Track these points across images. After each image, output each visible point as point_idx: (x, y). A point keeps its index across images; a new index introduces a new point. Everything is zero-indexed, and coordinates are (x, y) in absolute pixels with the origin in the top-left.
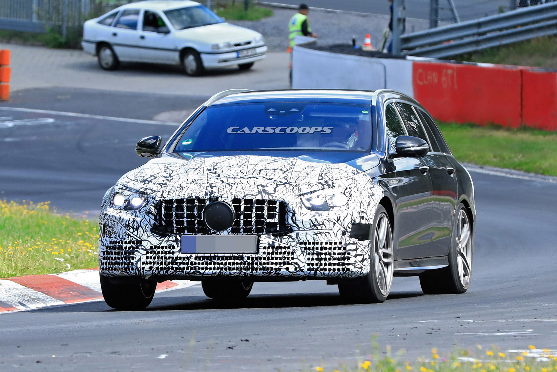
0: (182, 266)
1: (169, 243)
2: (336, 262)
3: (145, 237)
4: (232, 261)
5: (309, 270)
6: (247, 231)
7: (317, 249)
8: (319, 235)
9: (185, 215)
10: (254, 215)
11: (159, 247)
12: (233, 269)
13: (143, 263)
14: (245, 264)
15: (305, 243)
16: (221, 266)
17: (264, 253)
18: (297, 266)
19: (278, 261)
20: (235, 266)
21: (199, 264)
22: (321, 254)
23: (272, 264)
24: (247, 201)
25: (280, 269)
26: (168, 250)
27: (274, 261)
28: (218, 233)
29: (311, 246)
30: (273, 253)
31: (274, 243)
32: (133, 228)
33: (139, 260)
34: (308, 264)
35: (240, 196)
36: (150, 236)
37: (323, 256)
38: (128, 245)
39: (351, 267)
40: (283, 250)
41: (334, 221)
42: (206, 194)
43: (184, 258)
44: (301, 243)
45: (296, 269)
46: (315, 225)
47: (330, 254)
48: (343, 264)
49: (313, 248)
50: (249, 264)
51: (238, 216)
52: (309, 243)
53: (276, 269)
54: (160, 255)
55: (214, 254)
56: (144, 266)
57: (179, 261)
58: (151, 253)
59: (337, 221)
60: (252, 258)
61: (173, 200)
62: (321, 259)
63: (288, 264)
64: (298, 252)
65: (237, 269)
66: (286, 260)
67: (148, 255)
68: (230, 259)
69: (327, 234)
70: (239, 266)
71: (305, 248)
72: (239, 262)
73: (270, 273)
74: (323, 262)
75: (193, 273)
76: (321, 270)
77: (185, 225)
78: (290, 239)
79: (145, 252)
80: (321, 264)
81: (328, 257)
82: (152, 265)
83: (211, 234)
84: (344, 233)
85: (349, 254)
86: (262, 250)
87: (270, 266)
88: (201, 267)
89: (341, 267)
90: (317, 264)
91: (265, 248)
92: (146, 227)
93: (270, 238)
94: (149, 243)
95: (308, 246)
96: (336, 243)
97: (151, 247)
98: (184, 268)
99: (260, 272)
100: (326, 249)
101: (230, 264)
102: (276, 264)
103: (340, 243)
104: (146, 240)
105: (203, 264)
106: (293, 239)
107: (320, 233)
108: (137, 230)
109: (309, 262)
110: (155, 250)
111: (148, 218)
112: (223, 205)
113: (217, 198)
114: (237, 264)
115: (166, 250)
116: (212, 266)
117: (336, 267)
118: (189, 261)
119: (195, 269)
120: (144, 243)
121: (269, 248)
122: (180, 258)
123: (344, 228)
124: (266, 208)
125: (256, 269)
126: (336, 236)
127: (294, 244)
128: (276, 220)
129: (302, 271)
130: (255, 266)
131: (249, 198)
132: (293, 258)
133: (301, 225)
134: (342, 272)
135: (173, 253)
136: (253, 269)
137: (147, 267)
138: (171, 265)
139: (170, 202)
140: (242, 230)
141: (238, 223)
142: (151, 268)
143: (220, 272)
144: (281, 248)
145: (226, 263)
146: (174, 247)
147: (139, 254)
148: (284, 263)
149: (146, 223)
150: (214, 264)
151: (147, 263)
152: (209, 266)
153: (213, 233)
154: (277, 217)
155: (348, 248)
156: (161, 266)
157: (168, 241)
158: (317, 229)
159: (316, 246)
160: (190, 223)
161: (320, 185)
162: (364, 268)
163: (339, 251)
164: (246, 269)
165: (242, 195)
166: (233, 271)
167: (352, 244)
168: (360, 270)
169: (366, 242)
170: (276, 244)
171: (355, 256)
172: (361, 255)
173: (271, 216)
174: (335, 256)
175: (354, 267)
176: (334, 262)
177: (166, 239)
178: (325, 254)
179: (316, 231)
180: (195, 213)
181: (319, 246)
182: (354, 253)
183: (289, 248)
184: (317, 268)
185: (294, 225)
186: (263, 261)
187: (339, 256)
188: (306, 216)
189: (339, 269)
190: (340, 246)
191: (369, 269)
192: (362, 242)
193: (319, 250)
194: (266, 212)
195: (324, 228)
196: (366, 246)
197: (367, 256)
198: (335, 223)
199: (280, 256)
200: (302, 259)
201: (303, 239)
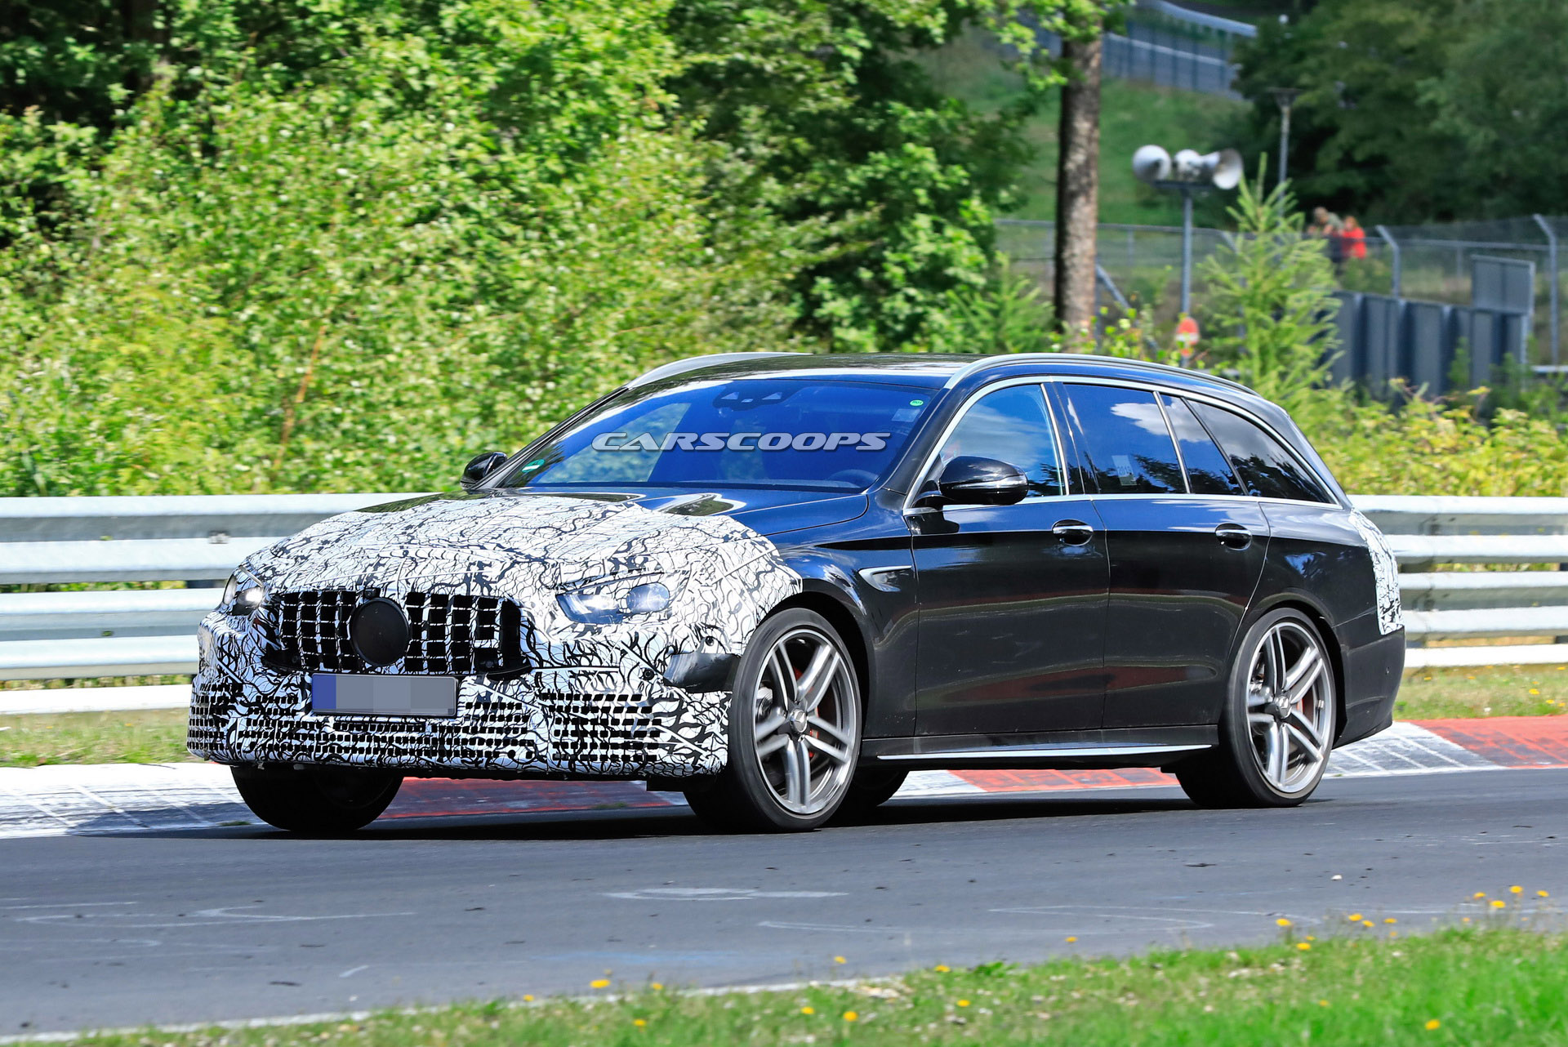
0: (308, 743)
1: (289, 691)
2: (620, 740)
3: (249, 676)
4: (401, 735)
5: (556, 758)
6: (437, 666)
7: (576, 709)
8: (583, 679)
9: (318, 629)
10: (448, 630)
11: (271, 700)
12: (405, 752)
13: (241, 734)
14: (427, 741)
15: (552, 697)
16: (383, 745)
17: (467, 718)
18: (532, 749)
19: (494, 736)
20: (409, 746)
21: (340, 738)
22: (585, 721)
23: (482, 741)
24: (439, 600)
25: (496, 754)
26: (286, 705)
27: (486, 736)
28: (379, 670)
29: (564, 703)
30: (484, 718)
31: (489, 694)
32: (229, 655)
33: (234, 727)
34: (556, 745)
35: (423, 587)
36: (257, 674)
37: (589, 727)
38: (219, 694)
39: (660, 753)
40: (507, 712)
41: (623, 647)
42: (358, 583)
43: (312, 724)
44: (544, 697)
45: (529, 755)
46: (574, 656)
47: (604, 723)
48: (639, 746)
49: (568, 708)
50: (435, 740)
51: (417, 631)
52: (561, 697)
53: (488, 754)
54: (271, 717)
55: (371, 716)
56: (240, 741)
57: (302, 731)
58: (256, 712)
59: (631, 648)
60: (442, 729)
61: (300, 593)
62: (585, 733)
63: (515, 743)
64: (537, 717)
65: (412, 752)
66: (511, 735)
67: (250, 717)
68: (402, 730)
69: (604, 676)
70: (415, 746)
71: (552, 708)
72: (416, 735)
73: (476, 762)
74: (588, 740)
75: (329, 758)
76: (584, 758)
77: (320, 650)
78: (523, 688)
79: (244, 710)
80: (584, 746)
81: (599, 728)
82: (255, 740)
83: (366, 672)
84: (648, 675)
85: (658, 722)
86: (463, 712)
87: (476, 747)
88: (343, 746)
89: (631, 753)
90: (574, 745)
91: (469, 706)
92: (251, 653)
93: (481, 683)
94: (255, 690)
95: (558, 703)
96: (623, 698)
97: (258, 699)
98: (311, 747)
99: (457, 760)
100: (595, 710)
101: (398, 740)
102: (489, 743)
103: (636, 697)
104: (250, 684)
105: (347, 738)
106: (528, 687)
107: (586, 674)
108: (236, 659)
109: (556, 739)
110: (264, 705)
111: (255, 633)
112: (390, 606)
113: (378, 590)
114: (413, 740)
115: (283, 706)
116: (365, 745)
117: (620, 752)
118: (321, 732)
119: (332, 750)
120: (247, 690)
121: (477, 706)
122: (305, 724)
123: (649, 663)
124: (474, 615)
125: (449, 753)
126: (626, 680)
127: (528, 698)
128: (495, 643)
129: (541, 759)
130: (447, 747)
131: (442, 592)
132: (525, 731)
133: (545, 656)
134: (636, 765)
135: (294, 713)
136: (443, 753)
137: (247, 742)
138: (287, 740)
139: (292, 597)
140: (425, 665)
141: (416, 648)
142: (252, 745)
143: (379, 759)
144: (503, 706)
145: (391, 738)
146: (296, 702)
147: (235, 714)
148: (506, 742)
149: (251, 644)
150: (369, 740)
151: (247, 735)
152: (359, 745)
153: (370, 670)
154: (496, 635)
155: (657, 709)
156: (271, 743)
157: (288, 685)
158: (579, 665)
159: (575, 703)
160: (328, 646)
161: (609, 566)
162: (705, 753)
163: (630, 716)
164: (429, 753)
165: (428, 585)
166: (405, 758)
167: (666, 699)
168: (691, 760)
169: (713, 697)
170: (494, 699)
171: (675, 728)
172: (695, 725)
173: (487, 634)
174: (616, 728)
175: (670, 752)
176: (614, 740)
177: (286, 682)
178: (594, 722)
179: (576, 670)
180: (337, 623)
181: (580, 703)
182: (671, 721)
183: (519, 707)
184: (576, 754)
185: (533, 655)
186: (462, 735)
187: (629, 728)
188: (563, 635)
189: (626, 758)
190: (634, 704)
191: (723, 757)
192: (698, 696)
193: (579, 714)
194: (473, 625)
195: (596, 662)
196: (713, 706)
197: (715, 728)
198: (624, 653)
199: (499, 724)
200: (544, 731)
201: (549, 688)
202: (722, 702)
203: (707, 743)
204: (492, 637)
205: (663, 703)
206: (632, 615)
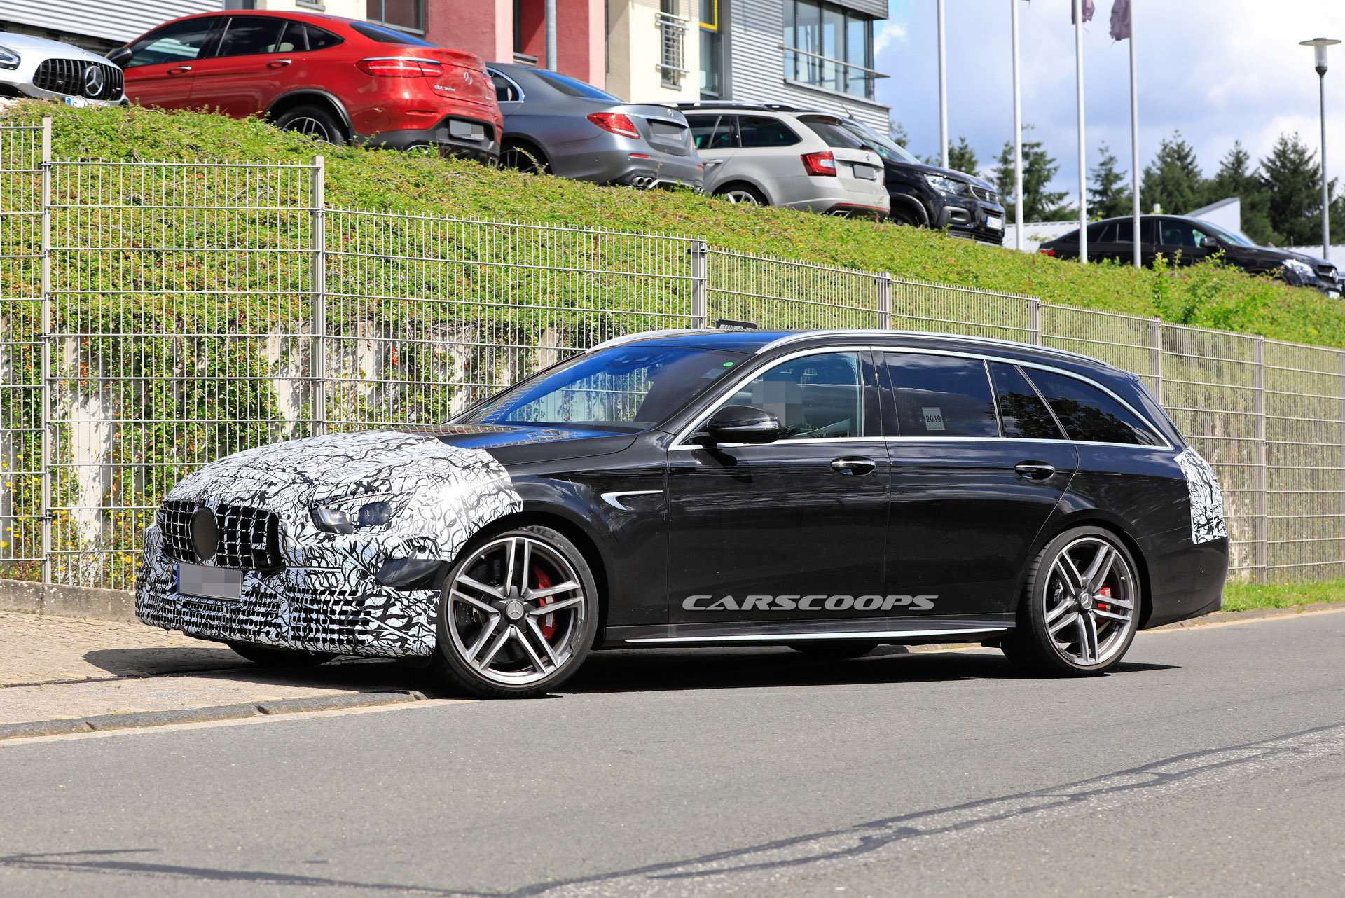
1: (167, 576)
2: (336, 627)
3: (154, 563)
4: (213, 613)
5: (293, 638)
6: (234, 562)
7: (307, 601)
8: (314, 577)
9: (178, 530)
10: (238, 534)
11: (160, 581)
12: (213, 627)
13: (145, 606)
14: (224, 620)
15: (294, 590)
16: (203, 620)
17: (245, 603)
18: (279, 630)
19: (259, 619)
20: (214, 623)
21: (184, 613)
22: (312, 611)
23: (252, 622)
24: (236, 510)
25: (259, 633)
28: (204, 563)
29: (300, 596)
30: (255, 604)
34: (293, 628)
35: (228, 500)
37: (314, 616)
39: (368, 638)
40: (268, 600)
41: (344, 553)
42: (198, 496)
43: (172, 602)
44: (290, 590)
45: (277, 635)
46: (308, 559)
47: (325, 612)
48: (351, 632)
49: (302, 599)
50: (227, 619)
51: (222, 535)
52: (299, 590)
53: (255, 632)
54: (159, 593)
59: (351, 554)
62: (311, 620)
63: (270, 625)
64: (284, 606)
65: (216, 627)
68: (214, 609)
69: (329, 575)
70: (218, 622)
71: (293, 599)
72: (219, 614)
73: (248, 639)
74: (314, 626)
76: (311, 640)
77: (180, 545)
78: (279, 582)
80: (311, 630)
81: (322, 617)
83: (199, 564)
84: (364, 576)
85: (369, 614)
86: (244, 598)
87: (249, 627)
89: (344, 637)
90: (304, 629)
91: (247, 594)
92: (157, 546)
93: (256, 577)
94: (155, 573)
95: (298, 595)
96: (342, 593)
97: (155, 580)
100: (319, 602)
103: (353, 593)
104: (154, 568)
106: (282, 581)
107: (316, 573)
108: (150, 549)
109: (294, 624)
110: (157, 585)
112: (209, 514)
113: (205, 502)
115: (163, 587)
116: (196, 619)
117: (336, 636)
118: (176, 608)
119: (180, 621)
120: (152, 573)
121: (252, 595)
122: (169, 601)
123: (364, 566)
124: (253, 523)
125: (234, 630)
126: (347, 580)
127: (281, 590)
128: (264, 546)
129: (284, 638)
130: (233, 625)
131: (237, 504)
132: (277, 616)
133: (292, 558)
134: (348, 647)
135: (166, 592)
136: (231, 629)
137: (147, 612)
138: (161, 612)
140: (227, 561)
141: (222, 548)
142: (149, 614)
143: (201, 630)
144: (266, 596)
145: (208, 616)
148: (266, 624)
153: (200, 562)
154: (265, 539)
155: (368, 602)
157: (167, 571)
158: (311, 566)
159: (307, 596)
160: (183, 543)
161: (353, 487)
162: (412, 639)
163: (345, 608)
164: (225, 629)
165: (231, 499)
167: (376, 596)
168: (398, 644)
169: (420, 595)
170: (262, 590)
171: (383, 618)
172: (403, 617)
173: (258, 539)
174: (333, 617)
175: (377, 638)
176: (331, 627)
177: (167, 568)
178: (318, 612)
179: (309, 570)
180: (186, 525)
181: (309, 596)
182: (379, 613)
183: (275, 597)
184: (305, 637)
185: (285, 556)
186: (242, 617)
187: (343, 617)
188: (308, 542)
189: (341, 642)
190: (350, 598)
191: (431, 642)
192: (406, 593)
193: (308, 605)
194: (252, 531)
195: (324, 564)
196: (420, 601)
197: (423, 619)
198: (345, 557)
199: (263, 610)
200: (286, 617)
201: (293, 583)
202: (429, 599)
203: (414, 631)
204: (262, 541)
205: (374, 599)
206: (358, 528)
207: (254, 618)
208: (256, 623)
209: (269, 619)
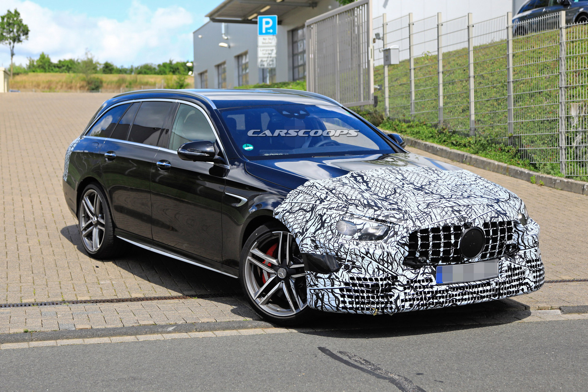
0: (441, 300)
1: (425, 276)
3: (400, 271)
4: (482, 289)
5: (535, 288)
6: (492, 255)
7: (538, 266)
9: (442, 245)
10: (498, 238)
11: (416, 282)
12: (484, 297)
13: (402, 301)
14: (493, 290)
15: (531, 262)
16: (475, 295)
17: (507, 277)
18: (528, 286)
19: (516, 283)
20: (485, 294)
21: (456, 295)
22: (541, 270)
23: (513, 287)
24: (493, 225)
25: (518, 291)
26: (425, 284)
28: (470, 260)
29: (535, 264)
30: (512, 276)
32: (387, 262)
33: (398, 297)
34: (535, 282)
35: (487, 220)
36: (405, 270)
37: (542, 273)
38: (385, 282)
40: (517, 272)
42: (461, 220)
43: (443, 291)
44: (528, 262)
45: (528, 289)
49: (536, 266)
50: (497, 289)
51: (488, 241)
52: (533, 261)
53: (515, 291)
54: (418, 290)
56: (403, 304)
57: (439, 295)
58: (408, 288)
60: (499, 283)
61: (428, 229)
63: (521, 284)
64: (527, 272)
65: (487, 296)
67: (406, 291)
68: (479, 286)
70: (488, 293)
71: (531, 267)
72: (488, 288)
73: (512, 296)
75: (451, 305)
77: (441, 255)
78: (521, 259)
79: (401, 288)
80: (540, 281)
82: (412, 302)
83: (464, 263)
87: (511, 289)
88: (457, 299)
91: (506, 271)
92: (400, 260)
93: (507, 260)
94: (405, 278)
95: (533, 264)
97: (408, 282)
98: (443, 302)
99: (505, 297)
101: (481, 292)
104: (402, 275)
105: (459, 295)
106: (523, 259)
108: (391, 264)
109: (534, 280)
110: (412, 285)
111: (402, 250)
113: (471, 224)
114: (487, 291)
116: (467, 297)
118: (447, 294)
119: (453, 301)
120: (400, 278)
121: (508, 271)
122: (440, 291)
124: (506, 230)
125: (502, 294)
127: (523, 264)
129: (532, 290)
130: (501, 291)
131: (494, 221)
132: (525, 279)
133: (527, 244)
135: (432, 287)
136: (499, 295)
137: (407, 304)
138: (431, 300)
139: (426, 231)
140: (488, 255)
141: (487, 248)
142: (411, 305)
143: (474, 302)
144: (516, 269)
145: (478, 292)
146: (431, 281)
147: (397, 291)
149: (400, 255)
150: (468, 294)
151: (406, 301)
152: (465, 297)
153: (466, 261)
156: (422, 302)
157: (424, 273)
160: (446, 252)
164: (494, 296)
166: (484, 300)
170: (513, 267)
173: (510, 238)
177: (421, 272)
180: (453, 241)
183: (521, 268)
185: (522, 244)
194: (507, 234)
199: (516, 277)
200: (531, 277)
201: (529, 258)
207: (514, 284)
208: (515, 286)
209: (521, 281)
